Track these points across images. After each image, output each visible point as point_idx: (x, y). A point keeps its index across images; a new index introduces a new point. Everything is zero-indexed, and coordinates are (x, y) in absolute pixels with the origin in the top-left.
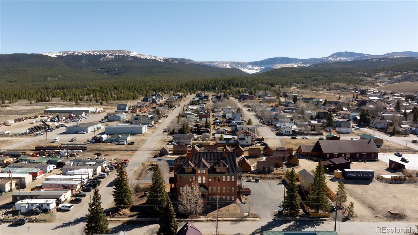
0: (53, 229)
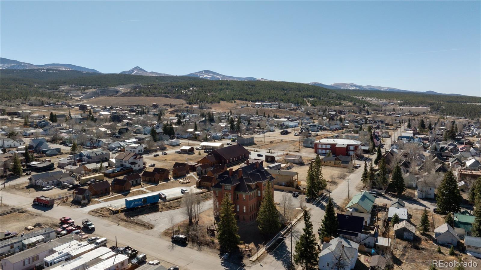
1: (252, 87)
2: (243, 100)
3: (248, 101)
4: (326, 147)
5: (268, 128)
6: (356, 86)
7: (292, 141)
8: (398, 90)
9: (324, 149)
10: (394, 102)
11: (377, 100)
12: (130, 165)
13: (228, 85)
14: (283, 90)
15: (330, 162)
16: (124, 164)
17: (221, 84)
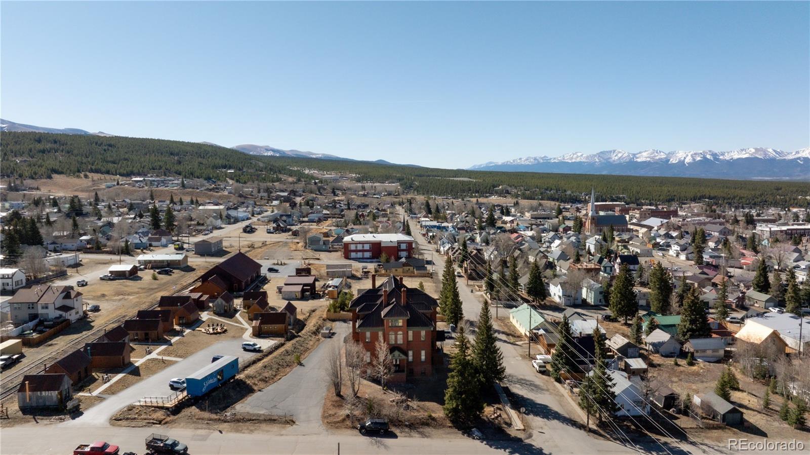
1: (110, 148)
2: (102, 173)
3: (113, 174)
4: (356, 247)
5: (211, 222)
6: (273, 150)
7: (279, 242)
8: (337, 158)
9: (360, 251)
10: (347, 176)
11: (321, 172)
12: (59, 313)
13: (55, 142)
14: (172, 154)
15: (396, 270)
16: (40, 311)
17: (39, 141)
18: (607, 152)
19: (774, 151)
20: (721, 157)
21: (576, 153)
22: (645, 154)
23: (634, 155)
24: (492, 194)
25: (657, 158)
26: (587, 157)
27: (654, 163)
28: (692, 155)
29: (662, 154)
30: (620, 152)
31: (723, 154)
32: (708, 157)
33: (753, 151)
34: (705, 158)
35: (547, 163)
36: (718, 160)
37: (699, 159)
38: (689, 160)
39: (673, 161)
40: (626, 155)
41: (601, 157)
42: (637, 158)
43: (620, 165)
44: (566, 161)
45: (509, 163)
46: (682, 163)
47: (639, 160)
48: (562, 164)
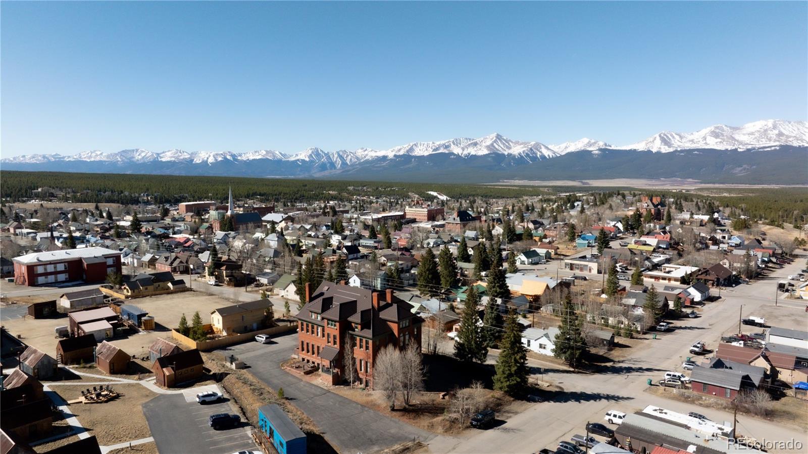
0: (633, 398)
9: (51, 274)
18: (130, 151)
19: (281, 153)
20: (239, 158)
21: (95, 151)
22: (169, 154)
23: (158, 154)
24: (30, 197)
25: (182, 158)
26: (108, 156)
27: (179, 162)
28: (214, 156)
29: (185, 154)
30: (143, 152)
31: (240, 155)
32: (228, 157)
33: (265, 153)
34: (225, 158)
35: (60, 161)
36: (237, 160)
37: (220, 159)
38: (211, 160)
39: (197, 161)
40: (150, 154)
41: (124, 156)
42: (161, 158)
43: (144, 165)
44: (84, 160)
45: (7, 161)
46: (205, 163)
47: (163, 160)
48: (79, 163)
